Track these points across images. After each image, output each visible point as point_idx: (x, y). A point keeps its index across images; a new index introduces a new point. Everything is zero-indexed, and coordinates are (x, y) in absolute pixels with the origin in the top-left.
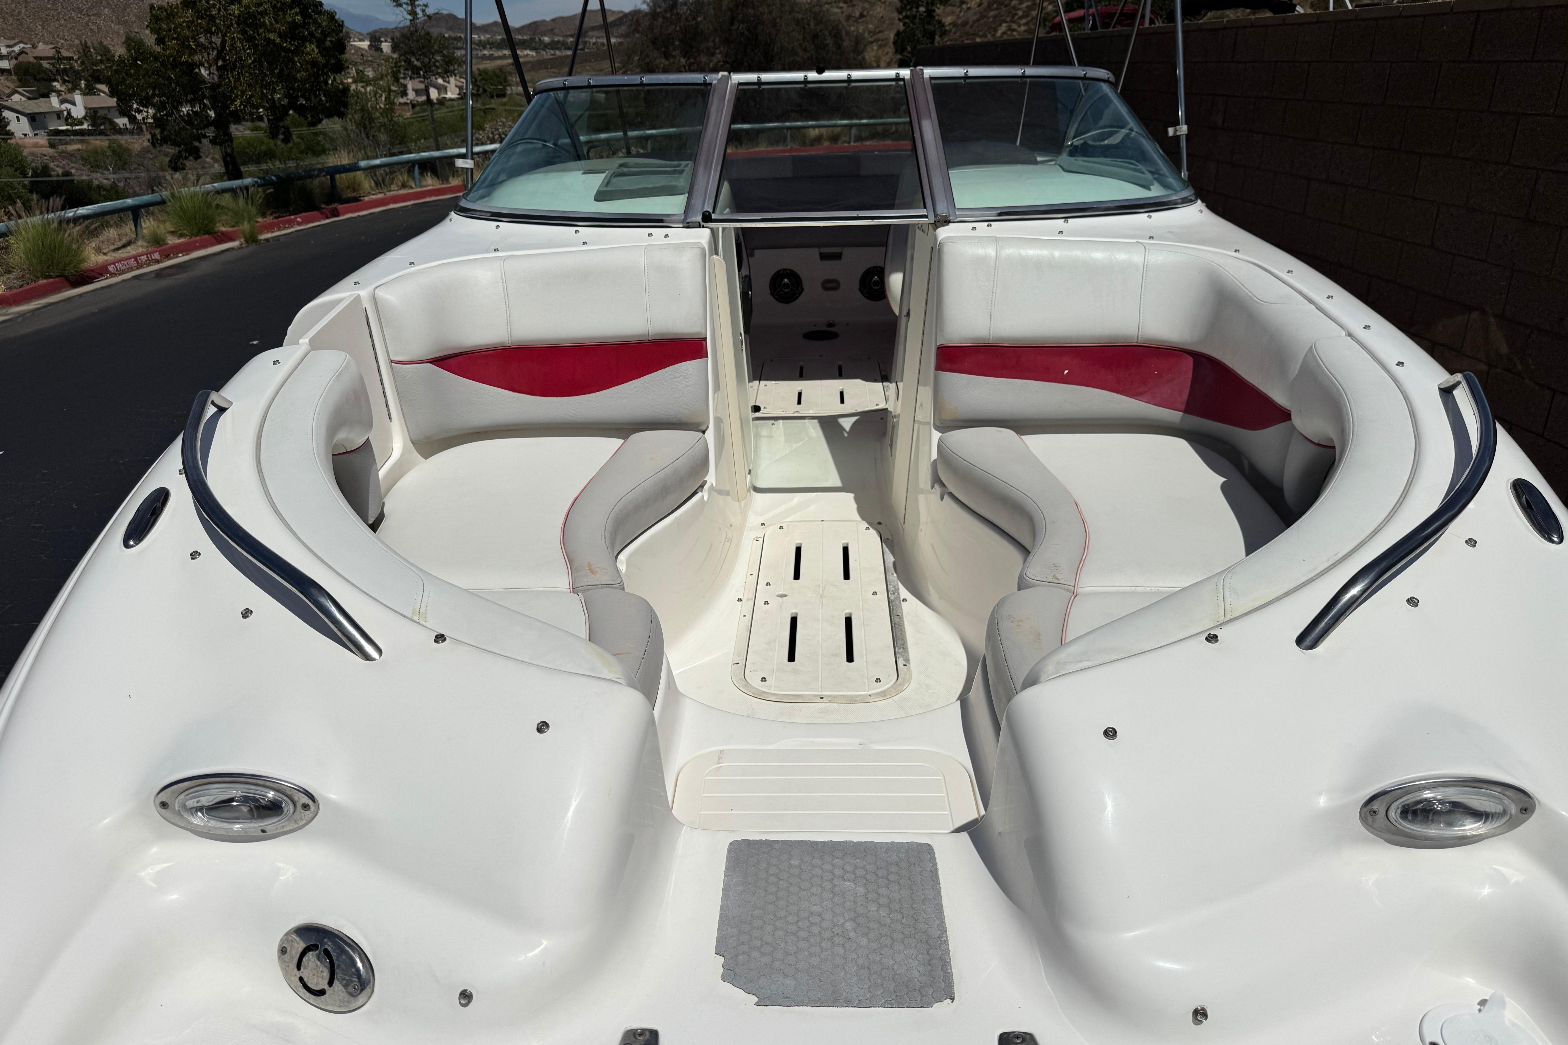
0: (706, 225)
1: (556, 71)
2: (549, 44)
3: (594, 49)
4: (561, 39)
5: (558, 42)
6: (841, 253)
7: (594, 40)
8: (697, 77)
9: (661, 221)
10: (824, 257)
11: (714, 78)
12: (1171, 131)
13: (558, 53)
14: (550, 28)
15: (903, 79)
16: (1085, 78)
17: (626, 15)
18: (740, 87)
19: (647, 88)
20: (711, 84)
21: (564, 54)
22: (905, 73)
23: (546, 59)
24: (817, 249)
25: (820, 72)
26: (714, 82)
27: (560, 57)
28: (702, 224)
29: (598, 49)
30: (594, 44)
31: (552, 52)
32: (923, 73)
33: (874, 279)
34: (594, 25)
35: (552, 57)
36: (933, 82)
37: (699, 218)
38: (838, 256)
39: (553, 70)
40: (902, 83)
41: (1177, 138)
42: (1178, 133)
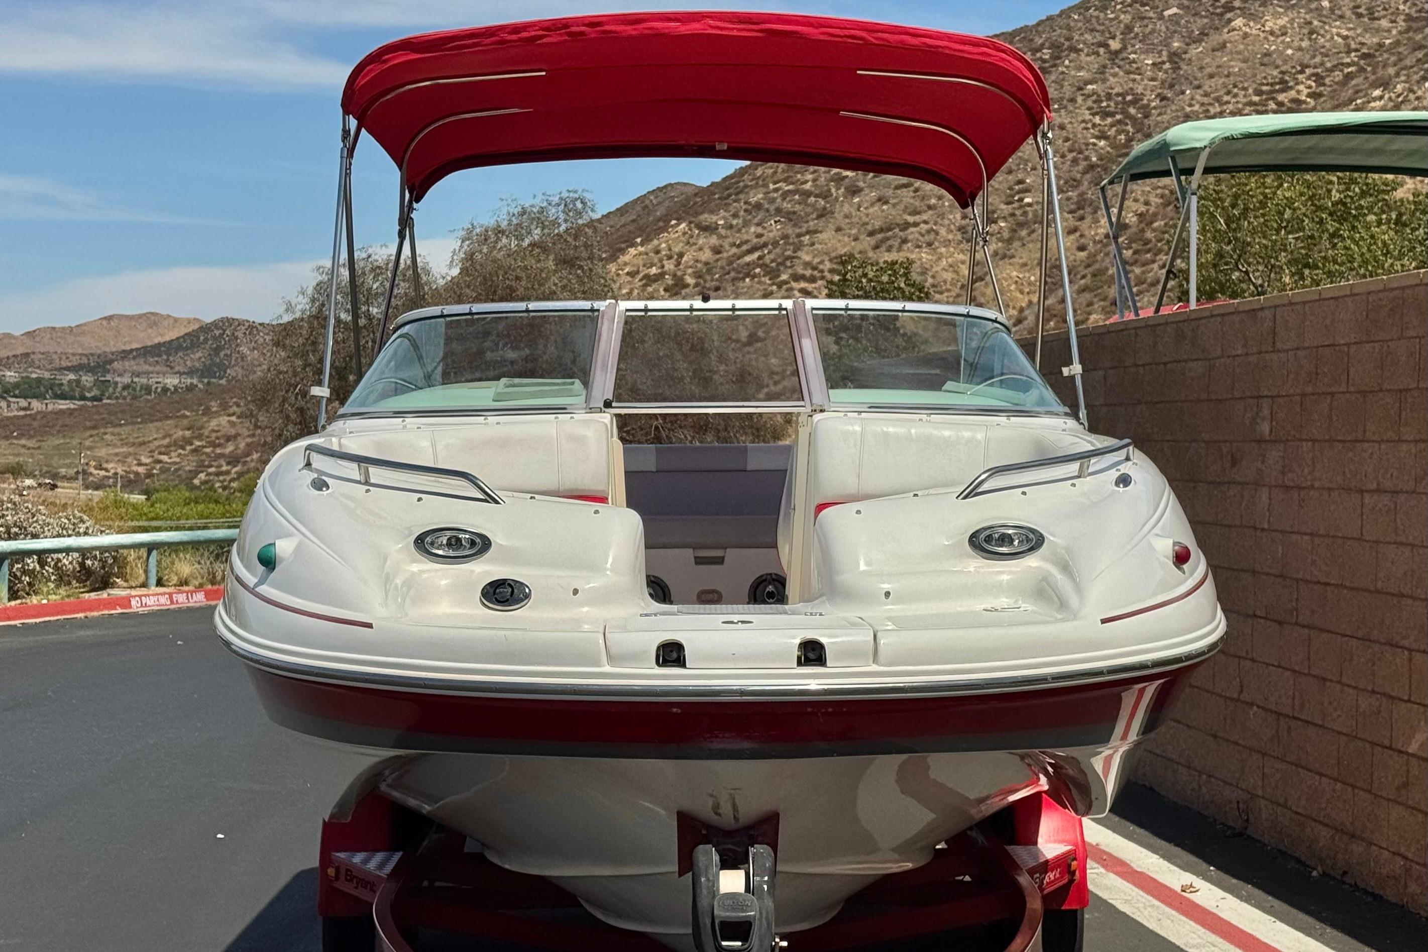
0: (607, 410)
1: (31, 443)
2: (16, 385)
3: (125, 398)
4: (47, 375)
5: (39, 380)
6: (723, 558)
7: (126, 380)
8: (586, 305)
9: (565, 409)
10: (699, 561)
11: (601, 305)
12: (1066, 371)
13: (36, 405)
14: (20, 351)
15: (786, 309)
16: (968, 316)
17: (206, 329)
18: (628, 314)
19: (532, 314)
20: (598, 310)
21: (50, 407)
22: (788, 304)
23: (8, 418)
24: (691, 550)
25: (706, 299)
26: (602, 309)
27: (44, 415)
28: (603, 409)
29: (134, 398)
30: (125, 388)
31: (23, 403)
32: (804, 305)
33: (768, 590)
34: (128, 348)
35: (22, 413)
36: (815, 312)
37: (601, 405)
38: (720, 561)
39: (23, 442)
40: (784, 312)
41: (1072, 378)
42: (1072, 373)
